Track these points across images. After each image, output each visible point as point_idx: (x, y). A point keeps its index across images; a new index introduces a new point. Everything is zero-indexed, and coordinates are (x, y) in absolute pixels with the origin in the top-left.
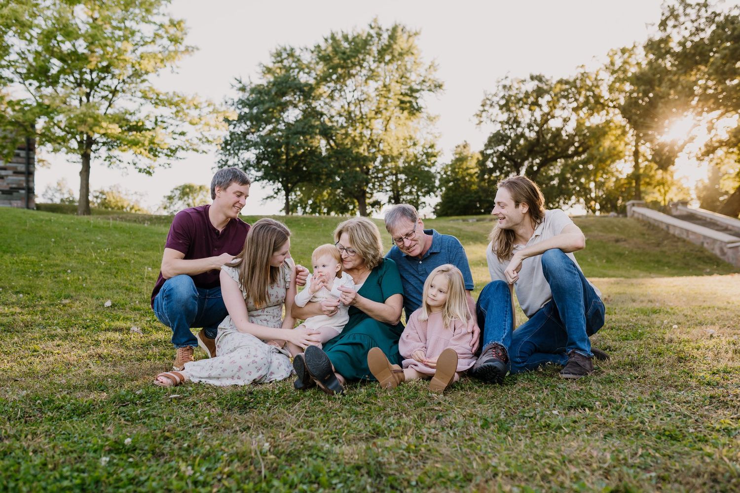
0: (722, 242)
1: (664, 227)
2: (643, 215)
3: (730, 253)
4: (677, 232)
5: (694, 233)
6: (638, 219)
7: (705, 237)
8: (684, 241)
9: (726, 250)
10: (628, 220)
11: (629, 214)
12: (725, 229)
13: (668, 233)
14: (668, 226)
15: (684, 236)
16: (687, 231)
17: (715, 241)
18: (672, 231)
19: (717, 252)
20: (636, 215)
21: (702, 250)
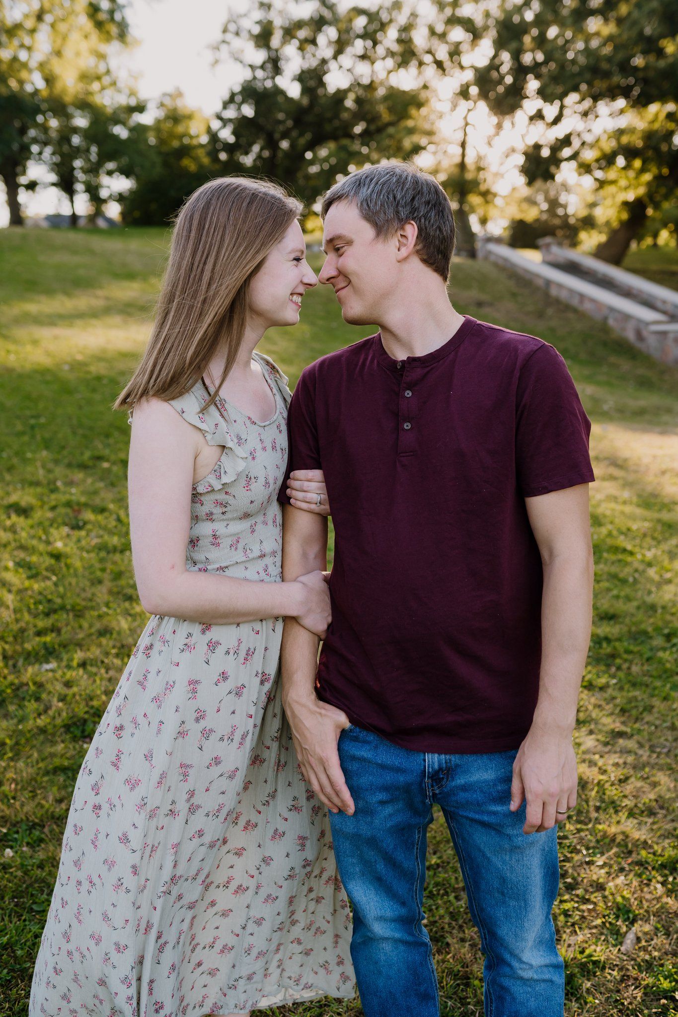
0: (639, 321)
1: (540, 283)
2: (506, 260)
3: (652, 341)
4: (564, 295)
5: (593, 301)
6: (496, 265)
7: (612, 309)
8: (575, 311)
9: (645, 333)
10: (479, 264)
11: (480, 254)
12: (648, 303)
13: (547, 295)
14: (548, 283)
15: (575, 302)
16: (582, 297)
17: (627, 317)
18: (554, 292)
19: (631, 335)
20: (492, 258)
21: (604, 328)
